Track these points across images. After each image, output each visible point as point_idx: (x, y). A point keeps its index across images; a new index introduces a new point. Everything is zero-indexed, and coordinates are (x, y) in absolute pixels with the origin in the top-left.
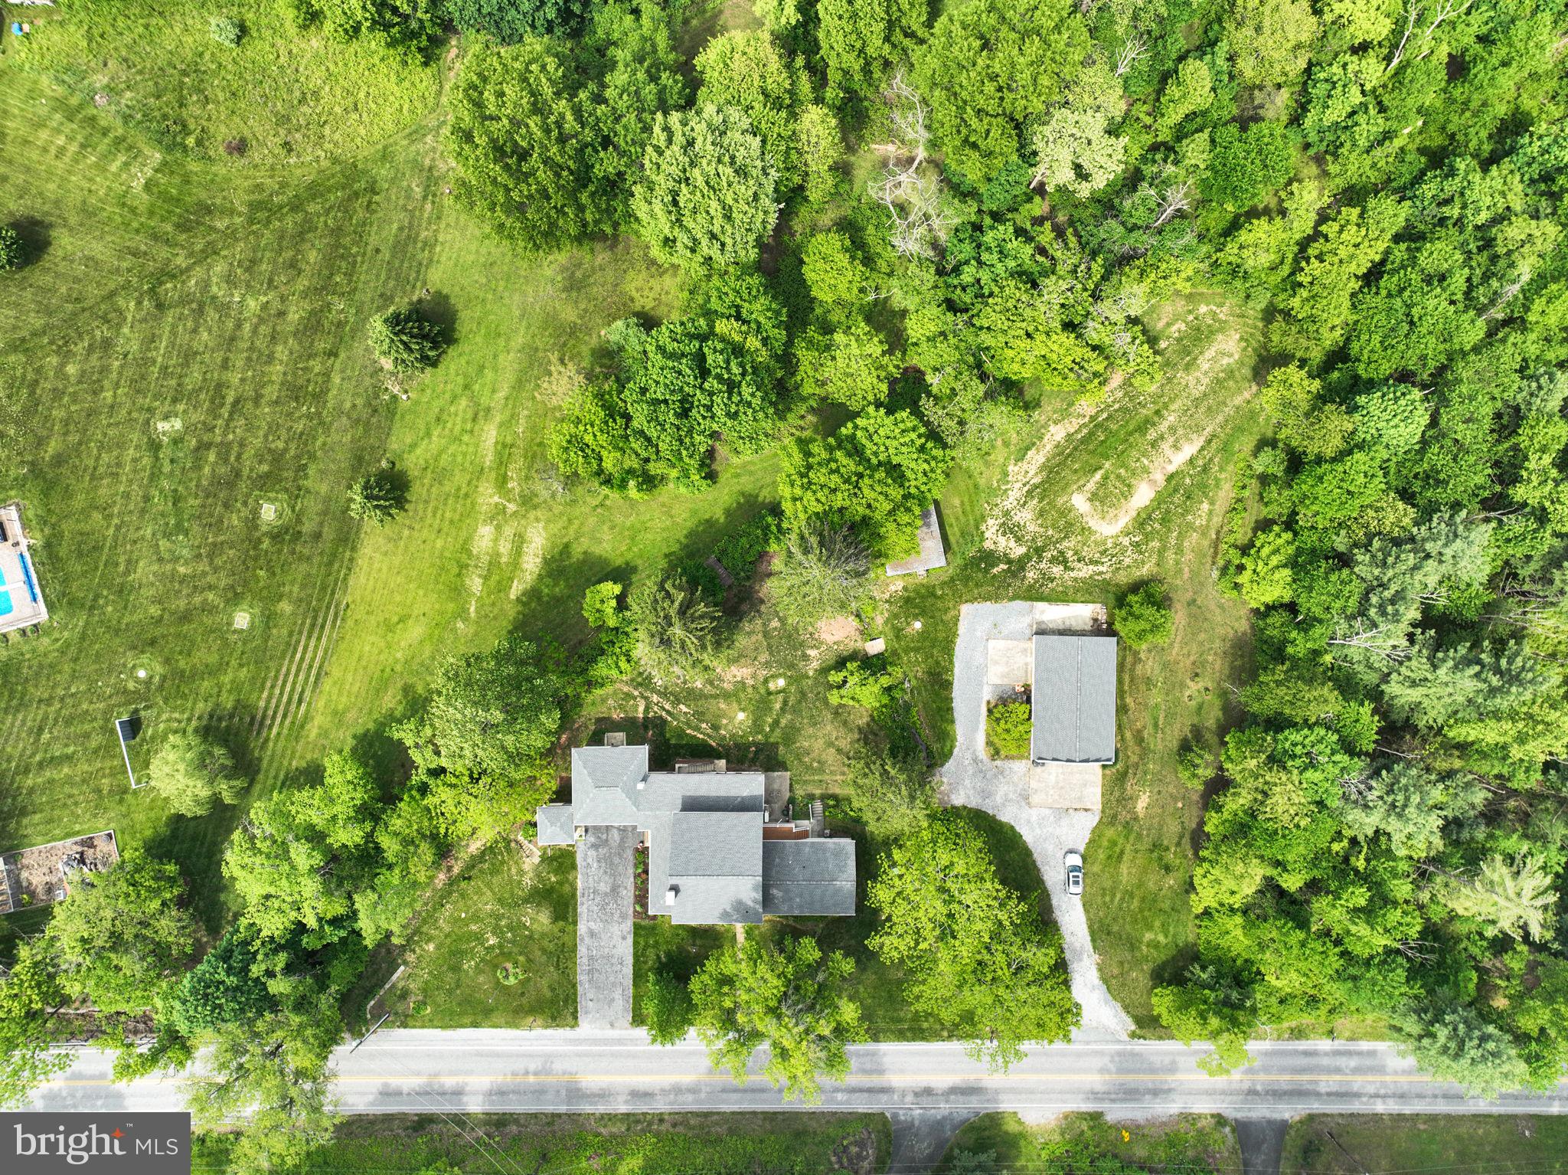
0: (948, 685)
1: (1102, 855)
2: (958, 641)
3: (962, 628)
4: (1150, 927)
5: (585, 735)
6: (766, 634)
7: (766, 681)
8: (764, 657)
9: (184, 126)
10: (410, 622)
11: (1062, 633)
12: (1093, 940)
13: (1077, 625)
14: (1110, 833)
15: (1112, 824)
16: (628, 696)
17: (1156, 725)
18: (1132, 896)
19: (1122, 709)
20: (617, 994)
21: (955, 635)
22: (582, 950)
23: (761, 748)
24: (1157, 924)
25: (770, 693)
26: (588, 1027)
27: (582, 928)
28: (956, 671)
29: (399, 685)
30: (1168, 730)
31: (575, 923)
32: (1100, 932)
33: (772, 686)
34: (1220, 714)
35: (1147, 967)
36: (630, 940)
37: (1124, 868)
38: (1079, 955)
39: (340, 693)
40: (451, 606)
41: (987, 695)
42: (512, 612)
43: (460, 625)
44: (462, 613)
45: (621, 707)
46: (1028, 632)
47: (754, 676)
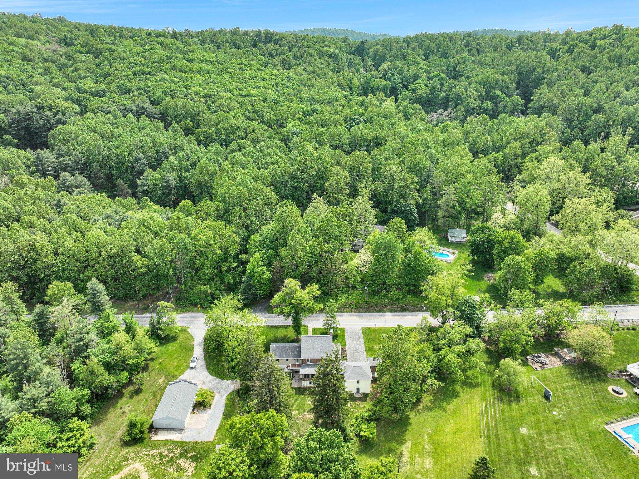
0: (224, 414)
1: (182, 368)
2: (217, 428)
3: (214, 432)
4: (173, 350)
5: (370, 396)
6: (299, 429)
7: (299, 414)
8: (299, 422)
10: (452, 432)
11: (172, 429)
12: (193, 348)
13: (165, 432)
14: (176, 373)
15: (175, 376)
16: (355, 408)
17: (146, 400)
18: (175, 358)
19: (156, 406)
20: (349, 333)
21: (218, 430)
22: (362, 341)
23: (303, 393)
24: (170, 351)
25: (298, 410)
26: (359, 328)
27: (363, 346)
28: (220, 419)
29: (448, 412)
30: (142, 398)
31: (365, 347)
32: (191, 349)
33: (297, 412)
34: (119, 402)
35: (178, 341)
36: (347, 343)
37: (175, 364)
38: (199, 344)
39: (471, 409)
40: (436, 437)
41: (209, 411)
42: (408, 435)
43: (430, 432)
44: (430, 436)
45: (358, 405)
46: (186, 430)
47: (304, 415)
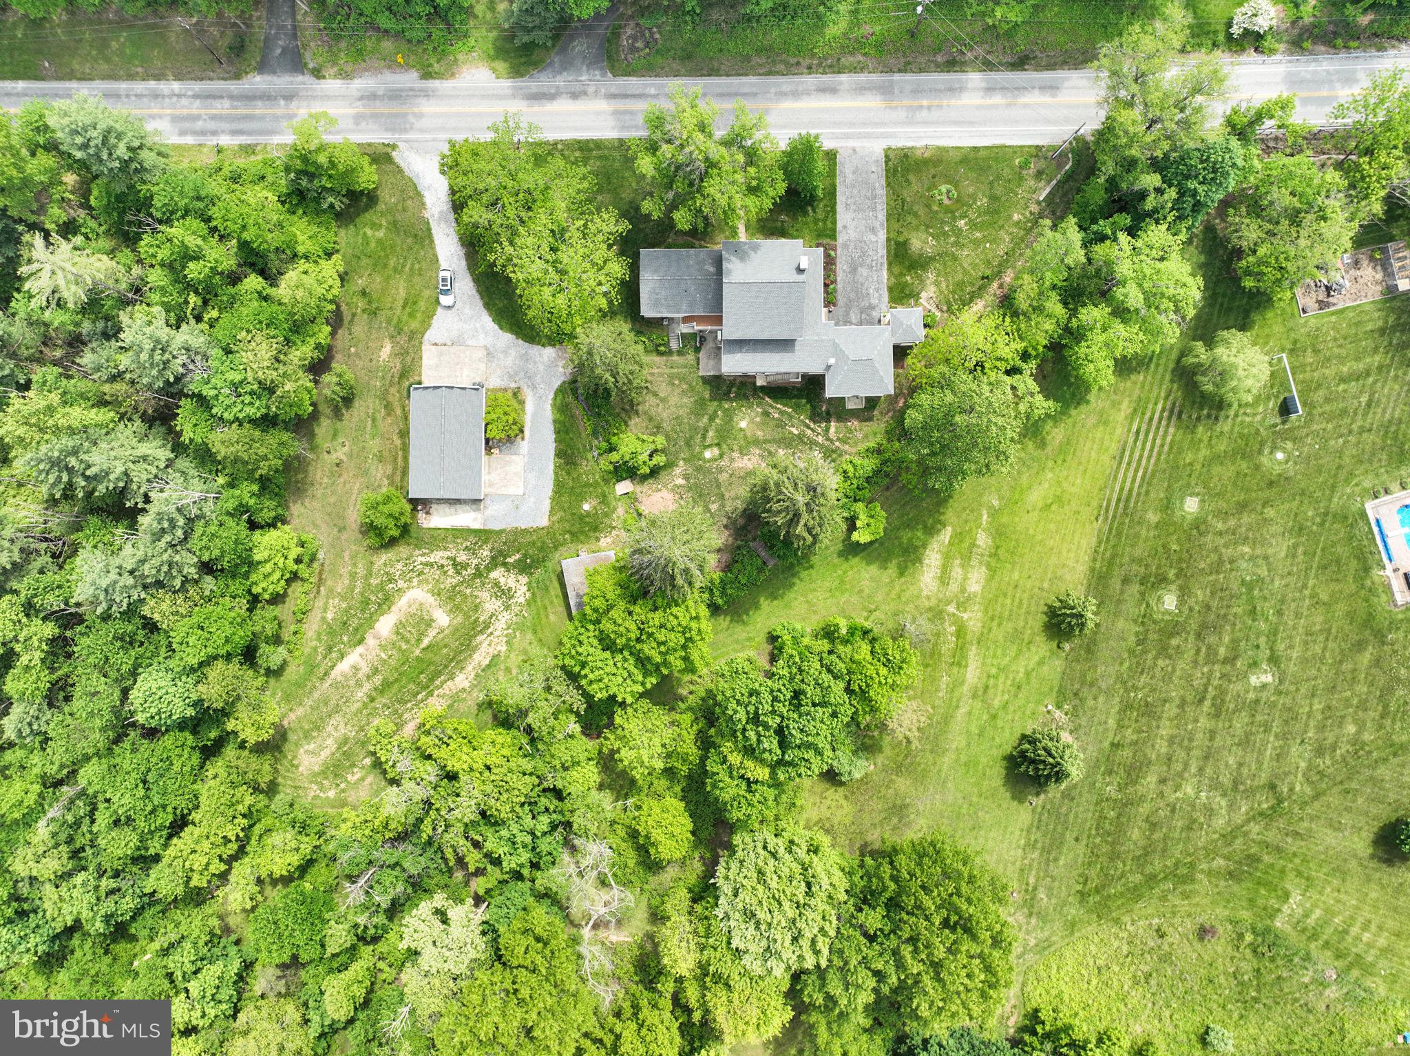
0: (560, 454)
1: (422, 304)
2: (550, 493)
3: (547, 505)
4: (379, 241)
5: (882, 405)
6: (722, 497)
7: (721, 456)
8: (723, 477)
9: (1255, 951)
10: (1040, 505)
11: (457, 502)
12: (429, 230)
13: (445, 508)
14: (414, 325)
15: (413, 333)
16: (844, 441)
17: (374, 420)
18: (395, 270)
19: (404, 434)
20: (850, 177)
21: (553, 499)
22: (882, 216)
23: (726, 396)
24: (373, 245)
25: (718, 445)
26: (876, 148)
27: (882, 236)
28: (552, 467)
29: (1049, 449)
30: (363, 415)
31: (888, 240)
32: (423, 237)
33: (716, 451)
34: (317, 430)
35: (381, 206)
36: (839, 226)
37: (402, 293)
38: (442, 217)
39: (1102, 440)
40: (1004, 519)
41: (524, 446)
42: (950, 514)
43: (996, 503)
44: (994, 513)
45: (850, 431)
46: (488, 502)
47: (732, 460)
